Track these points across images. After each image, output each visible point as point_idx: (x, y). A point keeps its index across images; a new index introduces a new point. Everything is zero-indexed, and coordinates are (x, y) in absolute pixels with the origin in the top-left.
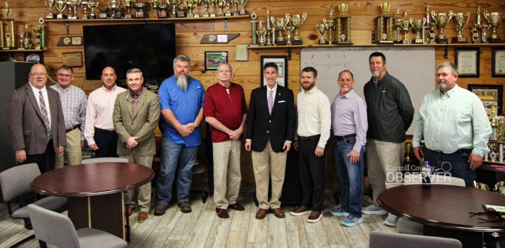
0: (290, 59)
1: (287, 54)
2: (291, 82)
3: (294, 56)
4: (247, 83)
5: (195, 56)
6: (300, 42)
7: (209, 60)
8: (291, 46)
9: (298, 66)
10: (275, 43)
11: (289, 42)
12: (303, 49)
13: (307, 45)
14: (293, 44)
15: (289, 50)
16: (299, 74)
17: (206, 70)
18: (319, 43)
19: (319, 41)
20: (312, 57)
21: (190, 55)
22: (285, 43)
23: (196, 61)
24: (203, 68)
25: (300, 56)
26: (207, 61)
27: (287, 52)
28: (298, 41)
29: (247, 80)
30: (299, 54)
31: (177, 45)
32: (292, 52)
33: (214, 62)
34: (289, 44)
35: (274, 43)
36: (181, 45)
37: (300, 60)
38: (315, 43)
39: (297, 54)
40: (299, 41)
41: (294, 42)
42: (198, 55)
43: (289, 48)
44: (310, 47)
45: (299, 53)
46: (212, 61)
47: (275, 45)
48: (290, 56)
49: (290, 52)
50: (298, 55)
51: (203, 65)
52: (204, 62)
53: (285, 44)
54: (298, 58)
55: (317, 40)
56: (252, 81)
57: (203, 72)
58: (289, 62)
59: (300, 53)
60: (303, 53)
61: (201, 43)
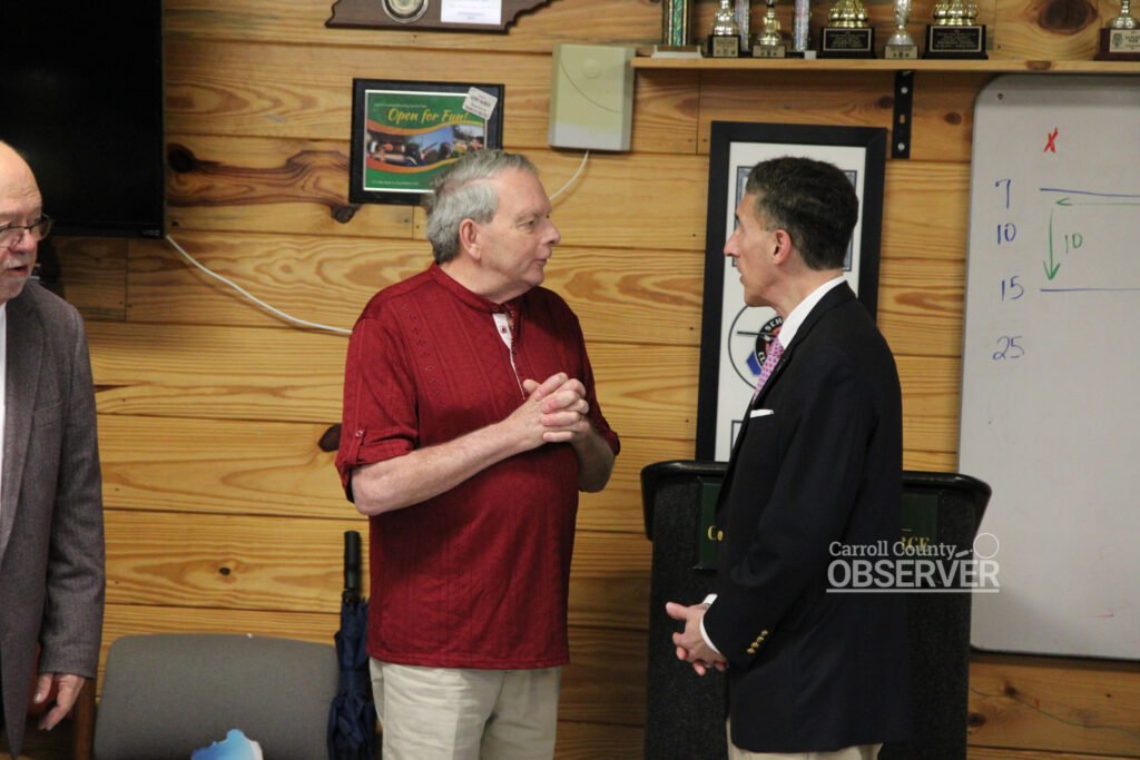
0: (905, 155)
1: (884, 120)
2: (902, 300)
3: (928, 133)
4: (614, 293)
5: (291, 103)
6: (974, 40)
7: (381, 138)
8: (912, 63)
9: (951, 203)
10: (810, 47)
11: (900, 38)
12: (987, 93)
13: (1018, 65)
14: (925, 55)
15: (902, 91)
16: (951, 254)
17: (359, 197)
18: (1103, 53)
19: (1105, 34)
20: (1051, 146)
21: (260, 95)
22: (871, 40)
23: (300, 140)
24: (338, 185)
25: (969, 138)
26: (370, 144)
27: (883, 104)
28: (964, 31)
29: (618, 277)
30: (961, 118)
31: (169, 25)
32: (914, 110)
33: (412, 150)
34: (901, 52)
35: (801, 45)
36: (199, 31)
37: (968, 162)
38: (1079, 52)
39: (952, 119)
40: (971, 34)
41: (933, 39)
42: (308, 102)
43: (902, 78)
44: (1039, 78)
45: (961, 112)
46: (397, 141)
47: (811, 55)
48: (903, 133)
49: (903, 107)
50: (959, 129)
51: (339, 167)
52: (346, 150)
53: (875, 54)
54: (955, 148)
55: (1091, 33)
56: (647, 283)
57: (341, 212)
58: (897, 172)
59: (971, 118)
60: (994, 120)
61: (329, 25)
